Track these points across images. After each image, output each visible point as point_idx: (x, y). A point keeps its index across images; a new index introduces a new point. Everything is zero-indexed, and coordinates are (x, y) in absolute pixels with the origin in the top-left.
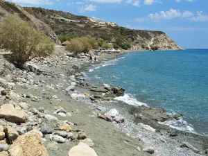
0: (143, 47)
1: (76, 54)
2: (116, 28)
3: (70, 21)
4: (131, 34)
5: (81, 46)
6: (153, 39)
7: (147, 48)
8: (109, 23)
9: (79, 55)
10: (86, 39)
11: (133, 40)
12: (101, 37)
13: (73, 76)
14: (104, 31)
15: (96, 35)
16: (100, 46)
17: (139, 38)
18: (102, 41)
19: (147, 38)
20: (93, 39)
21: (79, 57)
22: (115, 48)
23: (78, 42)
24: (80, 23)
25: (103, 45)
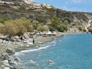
0: (80, 29)
1: (10, 37)
2: (52, 10)
3: (4, 2)
4: (67, 16)
5: (15, 30)
6: (90, 21)
7: (85, 31)
8: (44, 5)
9: (12, 38)
10: (21, 21)
11: (69, 22)
12: (37, 20)
13: (7, 61)
14: (39, 13)
15: (31, 17)
16: (36, 29)
17: (75, 20)
18: (37, 24)
19: (84, 20)
20: (29, 21)
21: (13, 41)
22: (51, 30)
23: (12, 24)
24: (15, 5)
25: (38, 28)
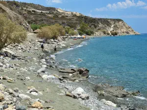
0: (105, 33)
1: (46, 40)
2: (81, 18)
3: (40, 11)
4: (93, 22)
5: (50, 34)
6: (113, 26)
7: (108, 34)
8: (74, 13)
9: (48, 41)
10: (55, 27)
11: (95, 27)
12: (68, 25)
13: (44, 60)
14: (70, 19)
15: (63, 23)
16: (67, 33)
17: (100, 25)
18: (68, 29)
19: (108, 25)
20: (61, 26)
21: (49, 43)
22: (80, 34)
23: (47, 30)
24: (50, 13)
25: (70, 32)
